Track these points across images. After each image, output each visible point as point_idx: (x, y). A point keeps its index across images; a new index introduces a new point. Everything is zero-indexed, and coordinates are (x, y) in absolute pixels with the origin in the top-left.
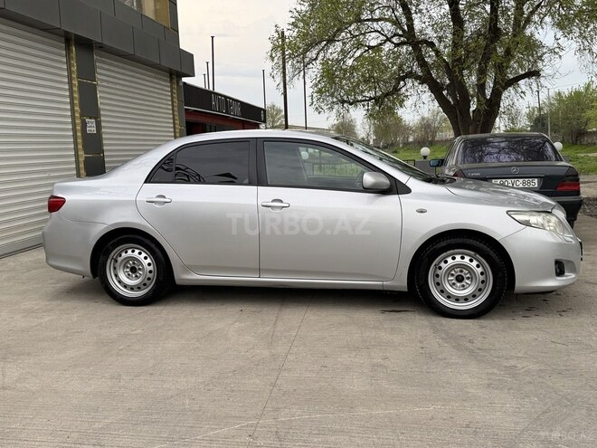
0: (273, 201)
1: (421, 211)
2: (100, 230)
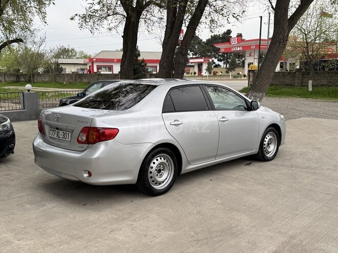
0: (222, 118)
1: (263, 118)
2: (148, 147)
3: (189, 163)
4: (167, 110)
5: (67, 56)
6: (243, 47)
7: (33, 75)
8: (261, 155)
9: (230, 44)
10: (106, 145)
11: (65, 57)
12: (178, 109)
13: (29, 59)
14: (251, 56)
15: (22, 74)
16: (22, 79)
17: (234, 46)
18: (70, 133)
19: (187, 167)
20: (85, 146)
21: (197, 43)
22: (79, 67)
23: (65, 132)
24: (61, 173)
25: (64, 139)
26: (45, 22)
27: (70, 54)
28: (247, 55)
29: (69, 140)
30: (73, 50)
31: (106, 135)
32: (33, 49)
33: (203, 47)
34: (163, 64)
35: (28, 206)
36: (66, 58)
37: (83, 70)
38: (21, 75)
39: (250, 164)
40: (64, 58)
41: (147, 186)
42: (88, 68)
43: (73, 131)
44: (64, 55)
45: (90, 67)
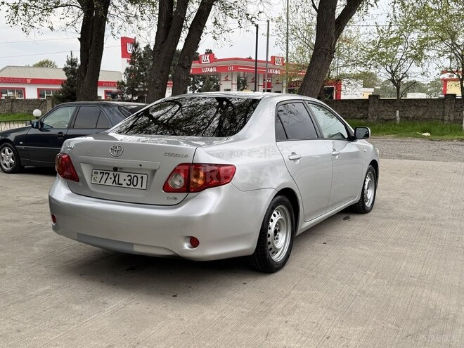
0: (334, 150)
2: (269, 195)
3: (304, 218)
6: (217, 68)
9: (200, 63)
12: (290, 137)
14: (227, 80)
17: (204, 65)
18: (145, 177)
19: (302, 226)
20: (181, 196)
23: (133, 175)
24: (132, 244)
25: (132, 186)
28: (223, 78)
29: (144, 187)
31: (218, 176)
34: (155, 80)
35: (77, 307)
39: (348, 217)
43: (154, 172)
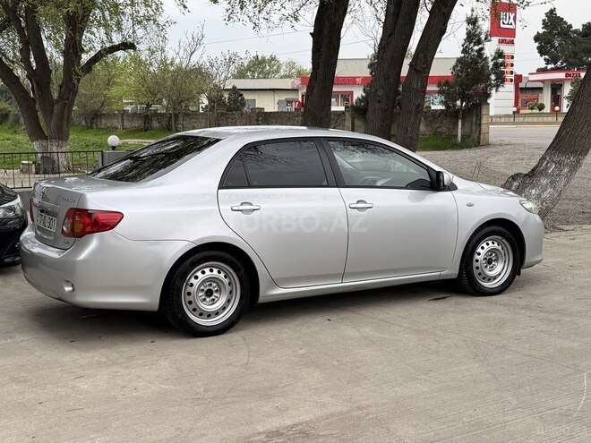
0: (358, 202)
1: (470, 205)
2: (179, 248)
3: (275, 283)
4: (230, 184)
5: (259, 73)
7: (175, 115)
8: (466, 281)
10: (101, 239)
11: (256, 75)
12: (255, 183)
13: (169, 83)
15: (156, 114)
16: (155, 124)
18: (56, 220)
19: (270, 292)
20: (71, 240)
21: (559, 34)
22: (284, 97)
23: (51, 218)
25: (50, 229)
26: (185, 7)
27: (268, 68)
29: (54, 231)
30: (273, 59)
32: (177, 61)
33: (574, 44)
34: (376, 91)
36: (258, 78)
37: (289, 102)
38: (152, 115)
39: (444, 298)
40: (253, 78)
41: (180, 316)
42: (300, 100)
44: (254, 72)
45: (303, 96)
